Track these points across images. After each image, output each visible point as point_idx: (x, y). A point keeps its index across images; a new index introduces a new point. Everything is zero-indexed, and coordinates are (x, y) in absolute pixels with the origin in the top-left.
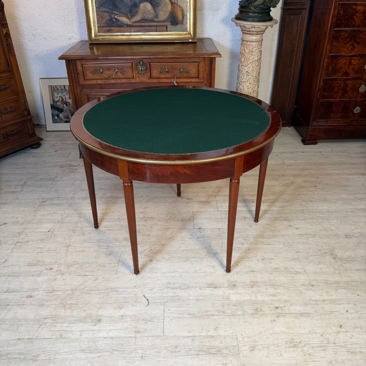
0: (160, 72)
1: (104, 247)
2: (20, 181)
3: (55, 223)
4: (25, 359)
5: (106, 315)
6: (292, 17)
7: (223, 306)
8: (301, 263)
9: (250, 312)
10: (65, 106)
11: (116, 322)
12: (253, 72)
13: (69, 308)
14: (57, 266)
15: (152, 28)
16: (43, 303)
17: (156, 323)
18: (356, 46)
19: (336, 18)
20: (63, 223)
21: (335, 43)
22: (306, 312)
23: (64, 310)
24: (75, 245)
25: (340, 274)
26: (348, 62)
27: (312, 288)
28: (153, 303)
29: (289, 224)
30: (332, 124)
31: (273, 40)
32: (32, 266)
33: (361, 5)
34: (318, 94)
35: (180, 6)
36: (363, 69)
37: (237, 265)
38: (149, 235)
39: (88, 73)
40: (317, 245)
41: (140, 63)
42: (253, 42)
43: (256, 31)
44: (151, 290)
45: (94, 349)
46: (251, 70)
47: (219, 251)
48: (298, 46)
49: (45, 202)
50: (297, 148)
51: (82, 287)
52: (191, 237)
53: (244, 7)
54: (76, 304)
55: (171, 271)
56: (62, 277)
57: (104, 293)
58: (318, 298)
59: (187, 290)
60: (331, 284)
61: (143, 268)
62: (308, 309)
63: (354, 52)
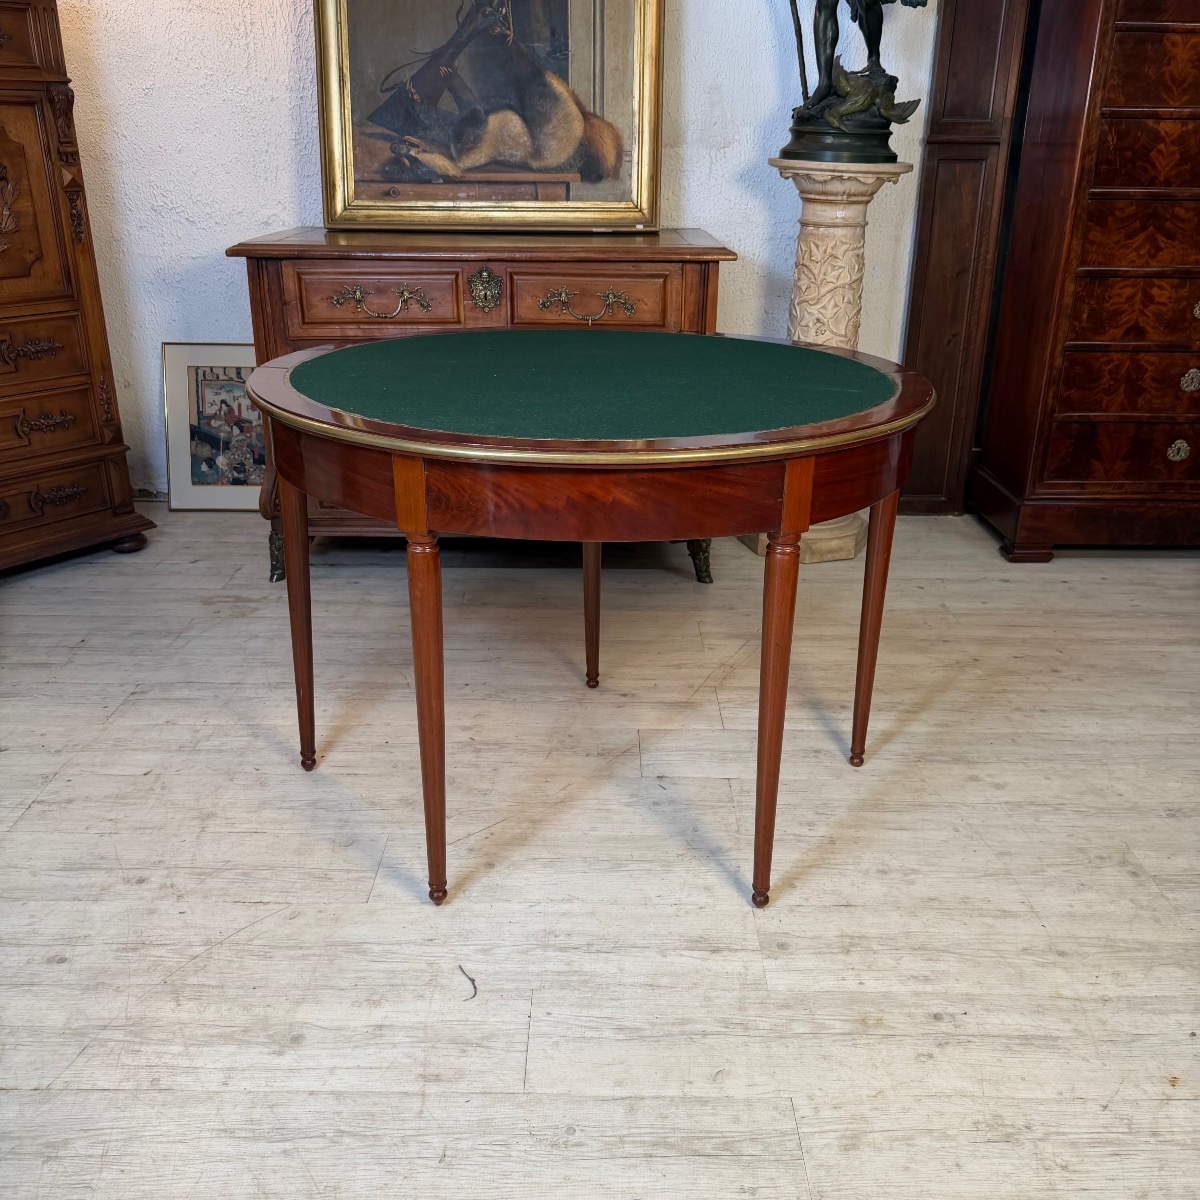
0: (543, 304)
1: (329, 823)
2: (66, 635)
3: (170, 752)
4: (15, 1154)
5: (320, 1024)
6: (958, 167)
7: (742, 1008)
8: (1016, 886)
9: (840, 1027)
10: (236, 431)
11: (357, 1047)
12: (837, 322)
13: (190, 999)
14: (165, 872)
15: (523, 189)
16: (101, 980)
17: (498, 1052)
18: (1162, 245)
19: (1094, 154)
20: (195, 750)
21: (1096, 235)
22: (1041, 1033)
23: (172, 1005)
24: (230, 815)
25: (1157, 921)
26: (1140, 295)
27: (1061, 959)
28: (491, 991)
29: (970, 772)
30: (1098, 493)
31: (897, 240)
32: (75, 873)
33: (1171, 117)
34: (1047, 393)
35: (610, 125)
36: (1189, 316)
37: (792, 886)
38: (485, 793)
39: (315, 300)
40: (1069, 836)
41: (481, 275)
42: (835, 226)
43: (844, 193)
44: (485, 951)
45: (269, 1126)
46: (829, 313)
47: (727, 845)
48: (979, 257)
49: (142, 692)
50: (987, 571)
51: (243, 935)
52: (630, 800)
53: (808, 120)
54: (217, 986)
55: (558, 898)
56: (179, 904)
57: (320, 955)
58: (1083, 990)
59: (612, 957)
60: (1128, 950)
61: (461, 884)
62: (1051, 1024)
63: (1158, 261)
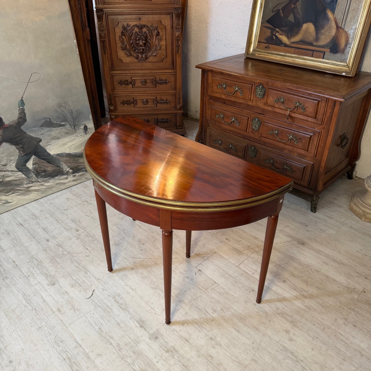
0: (275, 101)
4: (2, 275)
5: (61, 285)
7: (126, 345)
13: (52, 263)
15: (309, 52)
16: (47, 249)
17: (75, 314)
23: (48, 262)
28: (92, 300)
32: (72, 222)
39: (214, 85)
41: (260, 87)
44: (103, 290)
45: (29, 298)
51: (75, 255)
54: (58, 263)
56: (75, 240)
57: (79, 269)
59: (121, 311)
61: (121, 270)
